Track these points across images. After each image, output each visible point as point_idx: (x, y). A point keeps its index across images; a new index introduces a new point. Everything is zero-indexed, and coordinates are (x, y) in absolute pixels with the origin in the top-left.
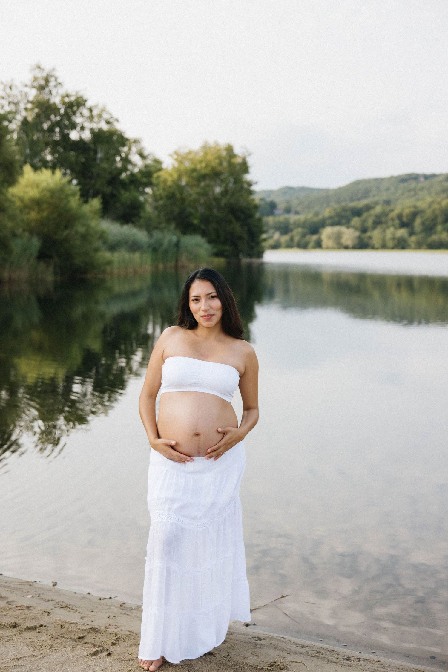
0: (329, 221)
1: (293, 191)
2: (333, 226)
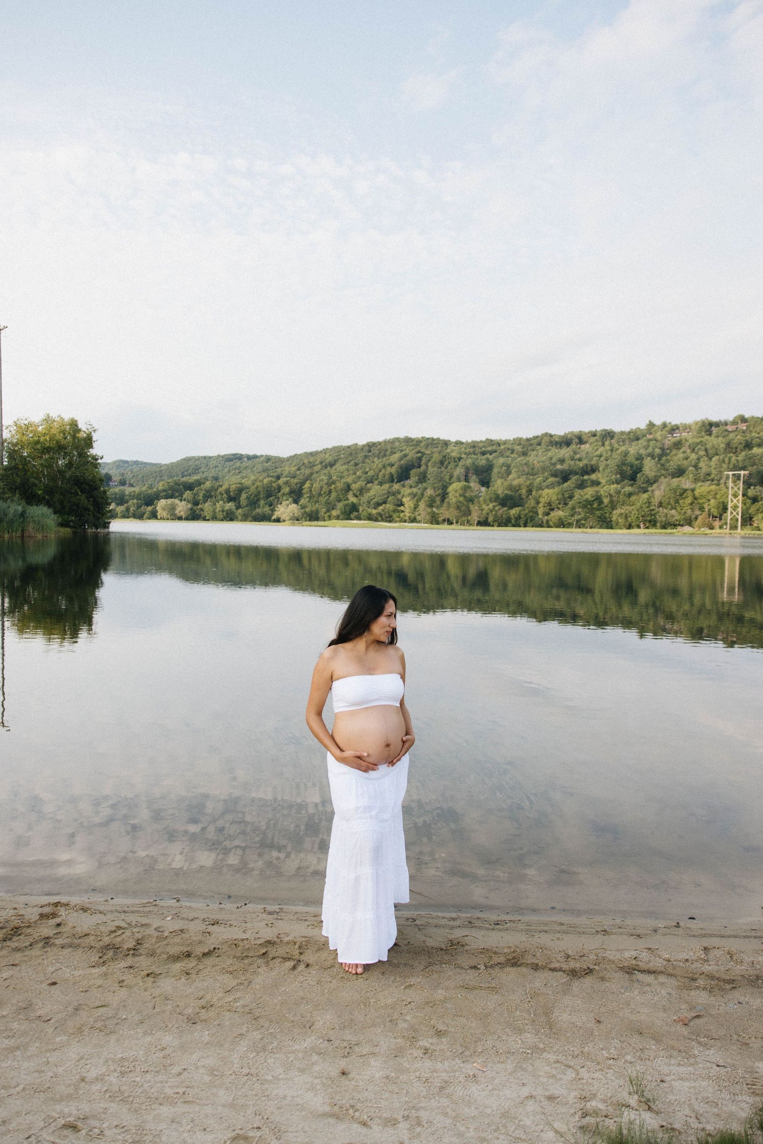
0: (162, 494)
1: (126, 465)
2: (167, 499)
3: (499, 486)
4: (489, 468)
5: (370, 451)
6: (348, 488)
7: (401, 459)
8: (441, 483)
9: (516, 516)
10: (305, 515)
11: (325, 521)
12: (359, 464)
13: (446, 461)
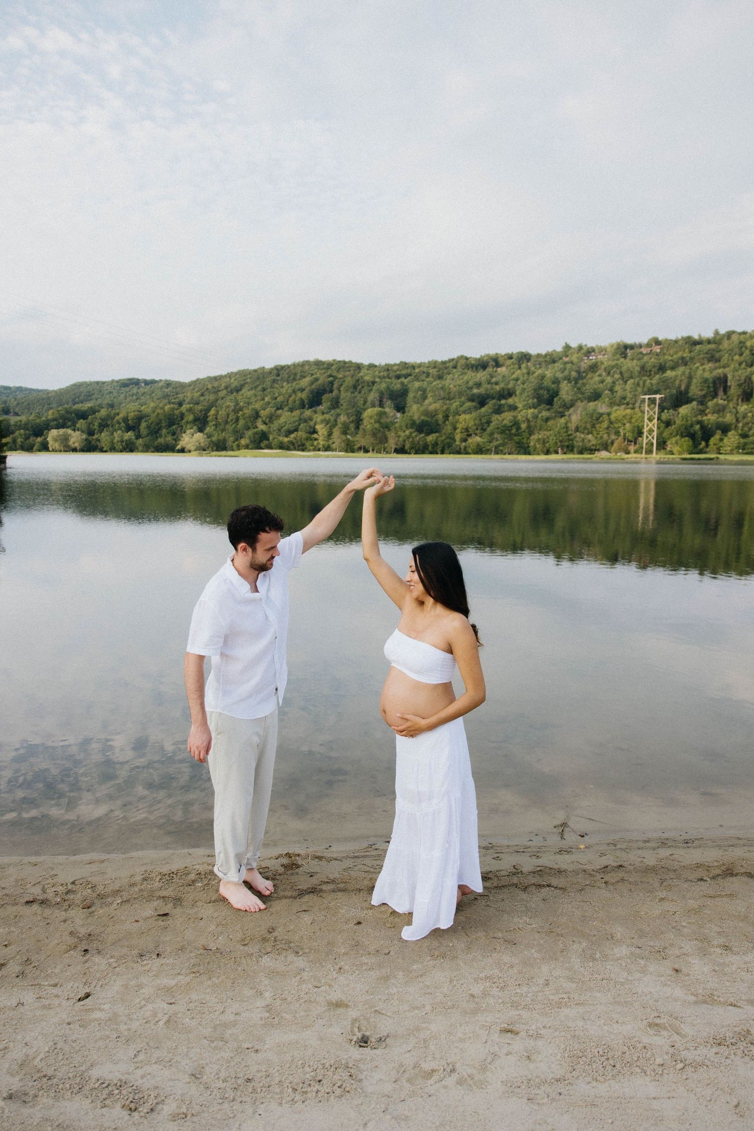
0: (53, 423)
1: (9, 391)
2: (58, 428)
3: (415, 411)
4: (404, 393)
5: (278, 375)
6: (257, 415)
7: (312, 383)
8: (354, 409)
9: (433, 442)
10: (211, 445)
11: (233, 450)
12: (267, 389)
13: (359, 385)
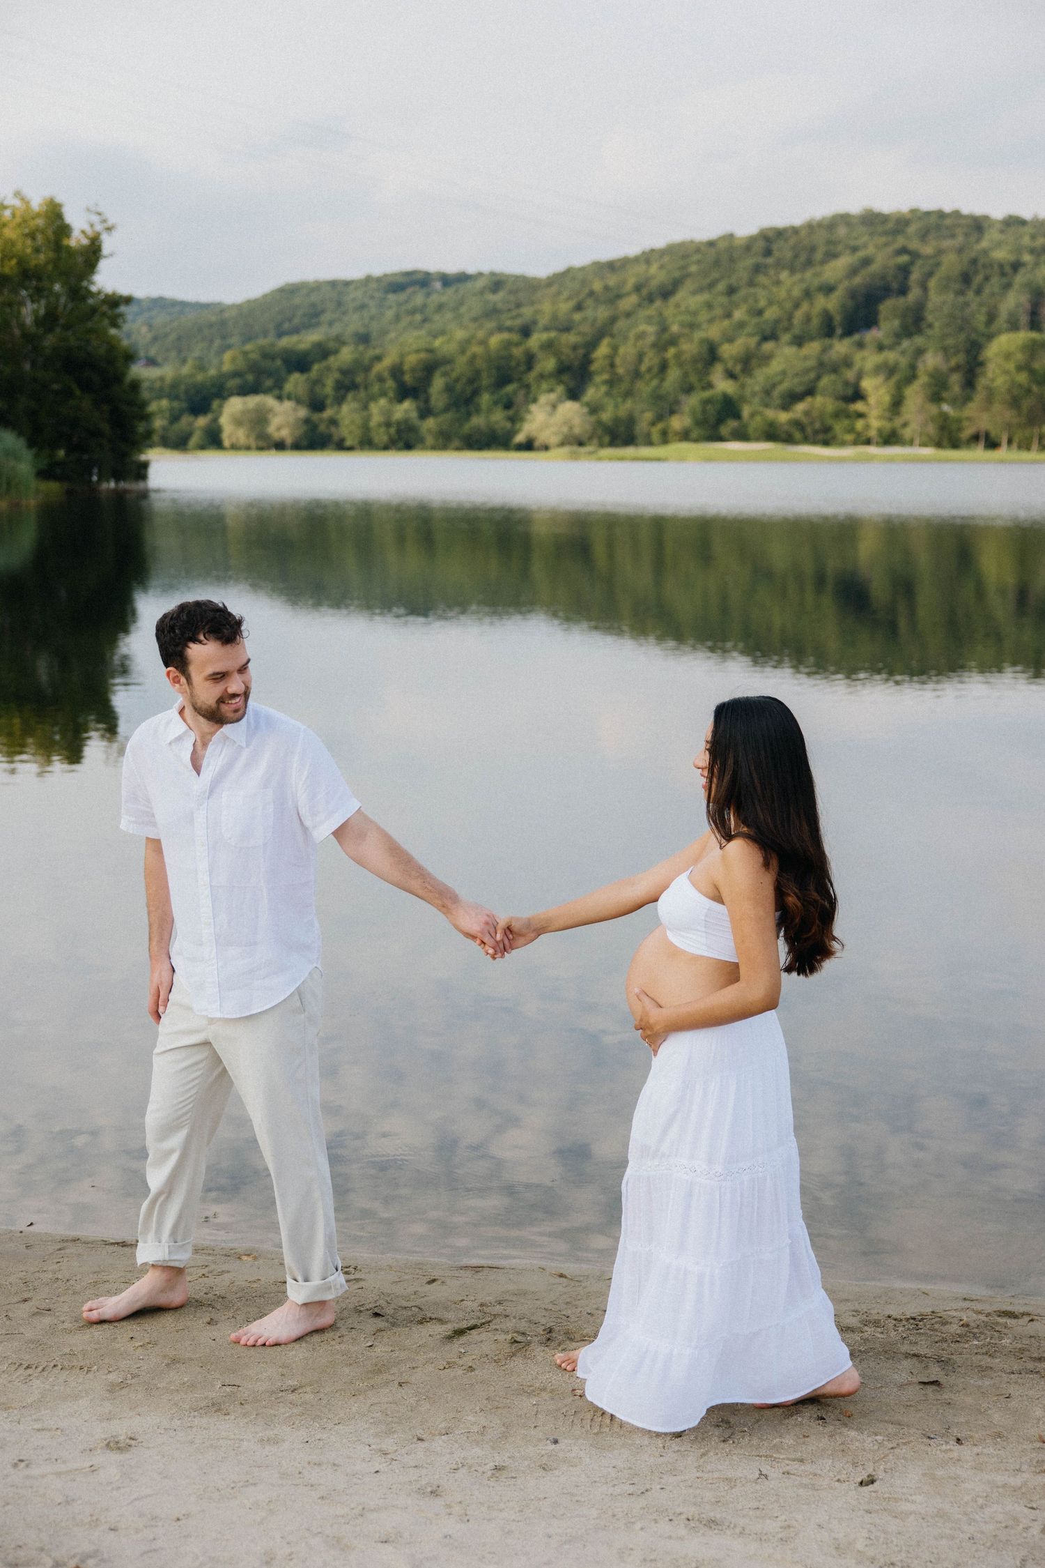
0: (232, 383)
2: (244, 395)
5: (768, 252)
6: (711, 355)
7: (853, 271)
8: (962, 337)
10: (600, 432)
11: (650, 443)
12: (739, 289)
13: (976, 272)
